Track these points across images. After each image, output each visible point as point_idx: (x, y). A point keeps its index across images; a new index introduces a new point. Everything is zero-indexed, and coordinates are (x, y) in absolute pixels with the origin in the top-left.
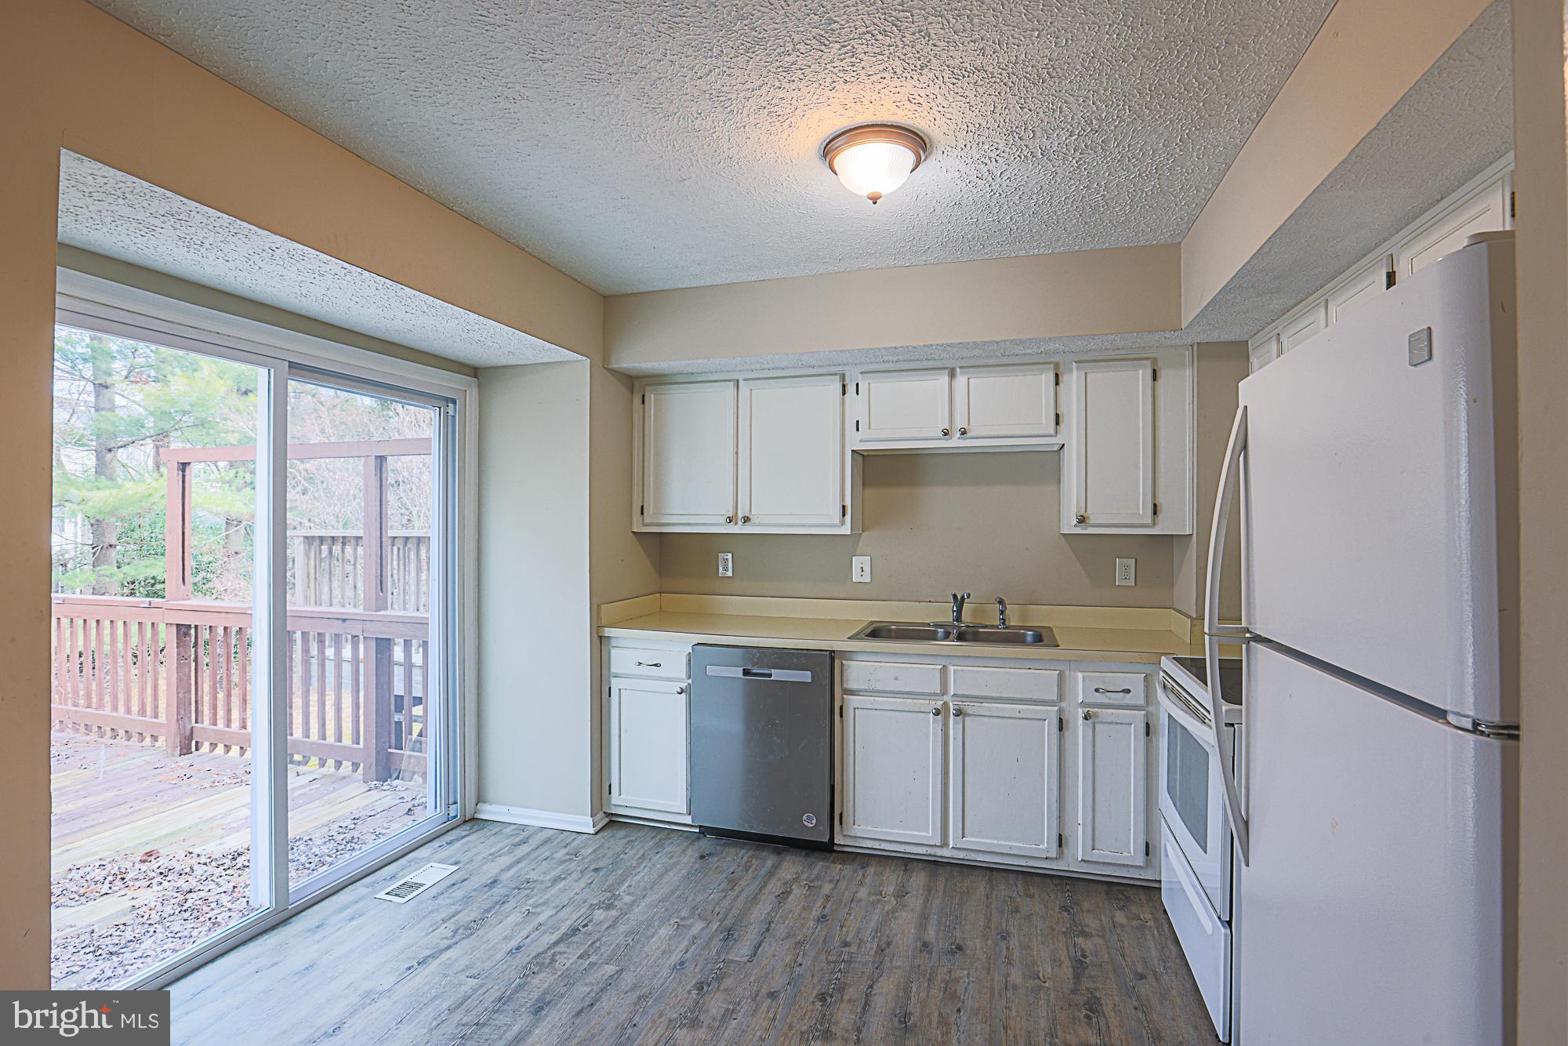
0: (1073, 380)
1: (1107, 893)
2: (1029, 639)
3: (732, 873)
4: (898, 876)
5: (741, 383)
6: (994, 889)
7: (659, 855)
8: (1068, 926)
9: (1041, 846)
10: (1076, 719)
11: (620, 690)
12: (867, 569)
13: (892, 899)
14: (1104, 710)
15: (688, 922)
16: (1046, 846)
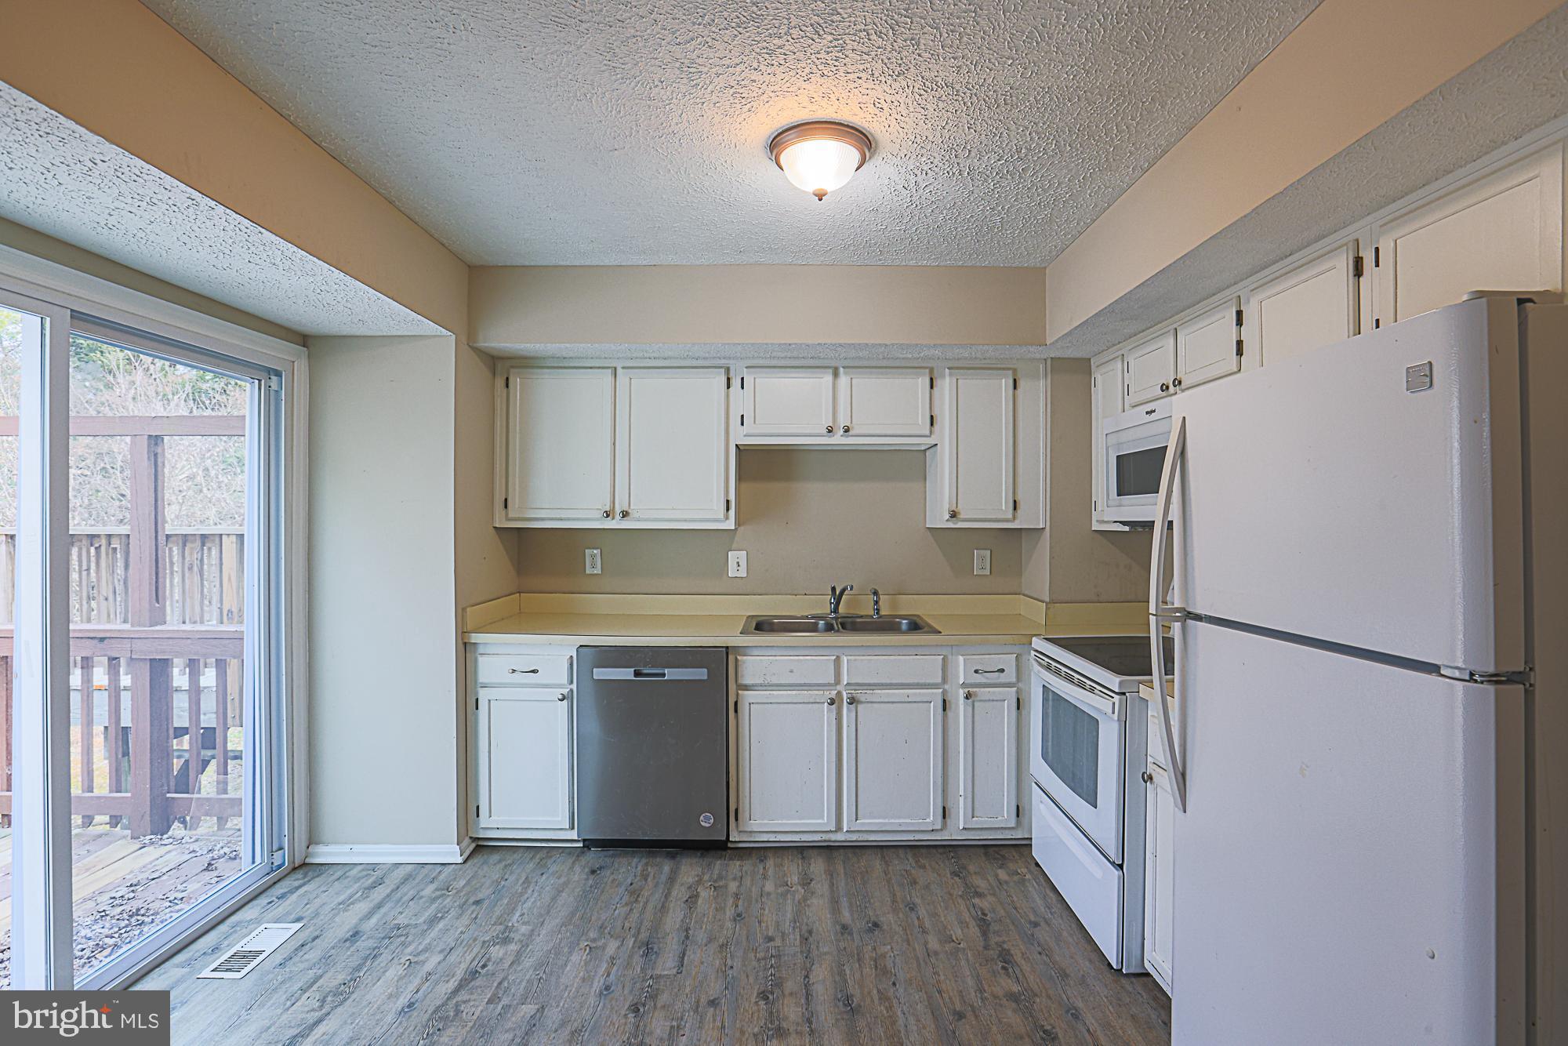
0: (945, 384)
1: (986, 854)
2: (904, 628)
3: (631, 884)
4: (798, 865)
5: (620, 371)
6: (889, 865)
7: (544, 877)
8: (963, 889)
9: (928, 820)
10: (957, 699)
11: (489, 701)
12: (743, 564)
13: (800, 888)
14: (982, 690)
15: (600, 943)
16: (933, 819)
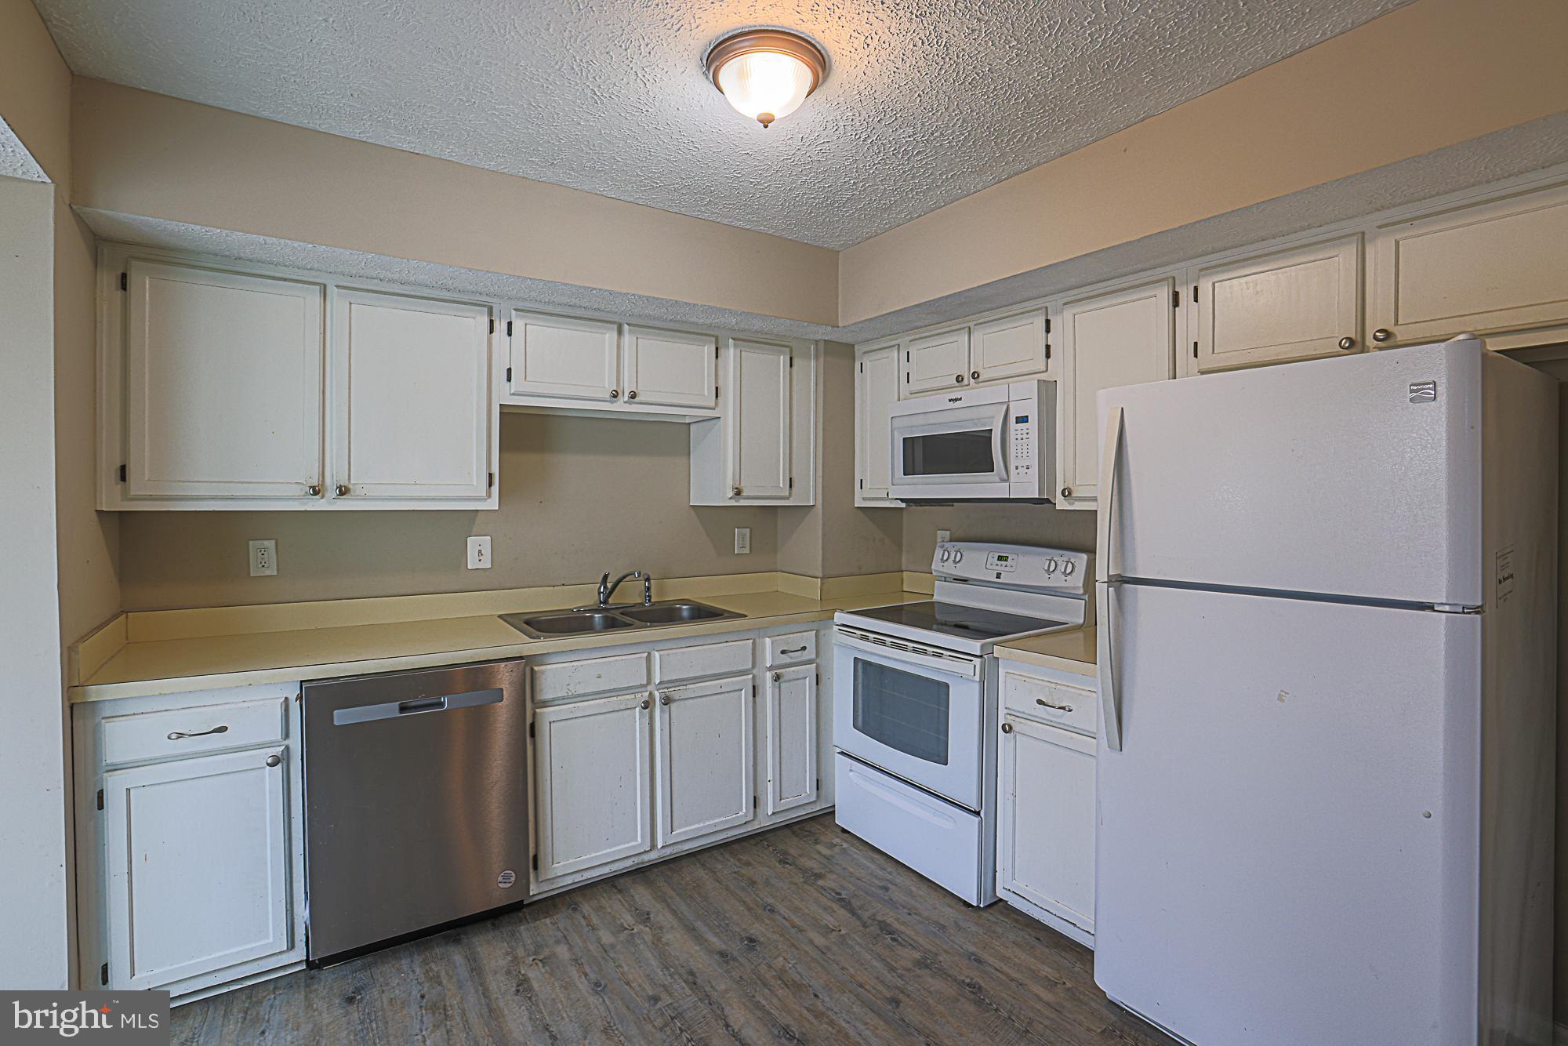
0: (730, 354)
1: (794, 833)
2: (685, 614)
3: (422, 997)
5: (332, 291)
7: (268, 1035)
8: (801, 876)
9: (741, 814)
10: (764, 681)
11: (128, 790)
12: (487, 552)
13: (642, 927)
14: (787, 669)
16: (745, 809)
